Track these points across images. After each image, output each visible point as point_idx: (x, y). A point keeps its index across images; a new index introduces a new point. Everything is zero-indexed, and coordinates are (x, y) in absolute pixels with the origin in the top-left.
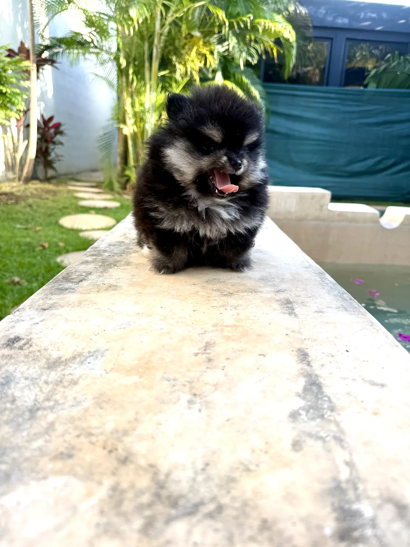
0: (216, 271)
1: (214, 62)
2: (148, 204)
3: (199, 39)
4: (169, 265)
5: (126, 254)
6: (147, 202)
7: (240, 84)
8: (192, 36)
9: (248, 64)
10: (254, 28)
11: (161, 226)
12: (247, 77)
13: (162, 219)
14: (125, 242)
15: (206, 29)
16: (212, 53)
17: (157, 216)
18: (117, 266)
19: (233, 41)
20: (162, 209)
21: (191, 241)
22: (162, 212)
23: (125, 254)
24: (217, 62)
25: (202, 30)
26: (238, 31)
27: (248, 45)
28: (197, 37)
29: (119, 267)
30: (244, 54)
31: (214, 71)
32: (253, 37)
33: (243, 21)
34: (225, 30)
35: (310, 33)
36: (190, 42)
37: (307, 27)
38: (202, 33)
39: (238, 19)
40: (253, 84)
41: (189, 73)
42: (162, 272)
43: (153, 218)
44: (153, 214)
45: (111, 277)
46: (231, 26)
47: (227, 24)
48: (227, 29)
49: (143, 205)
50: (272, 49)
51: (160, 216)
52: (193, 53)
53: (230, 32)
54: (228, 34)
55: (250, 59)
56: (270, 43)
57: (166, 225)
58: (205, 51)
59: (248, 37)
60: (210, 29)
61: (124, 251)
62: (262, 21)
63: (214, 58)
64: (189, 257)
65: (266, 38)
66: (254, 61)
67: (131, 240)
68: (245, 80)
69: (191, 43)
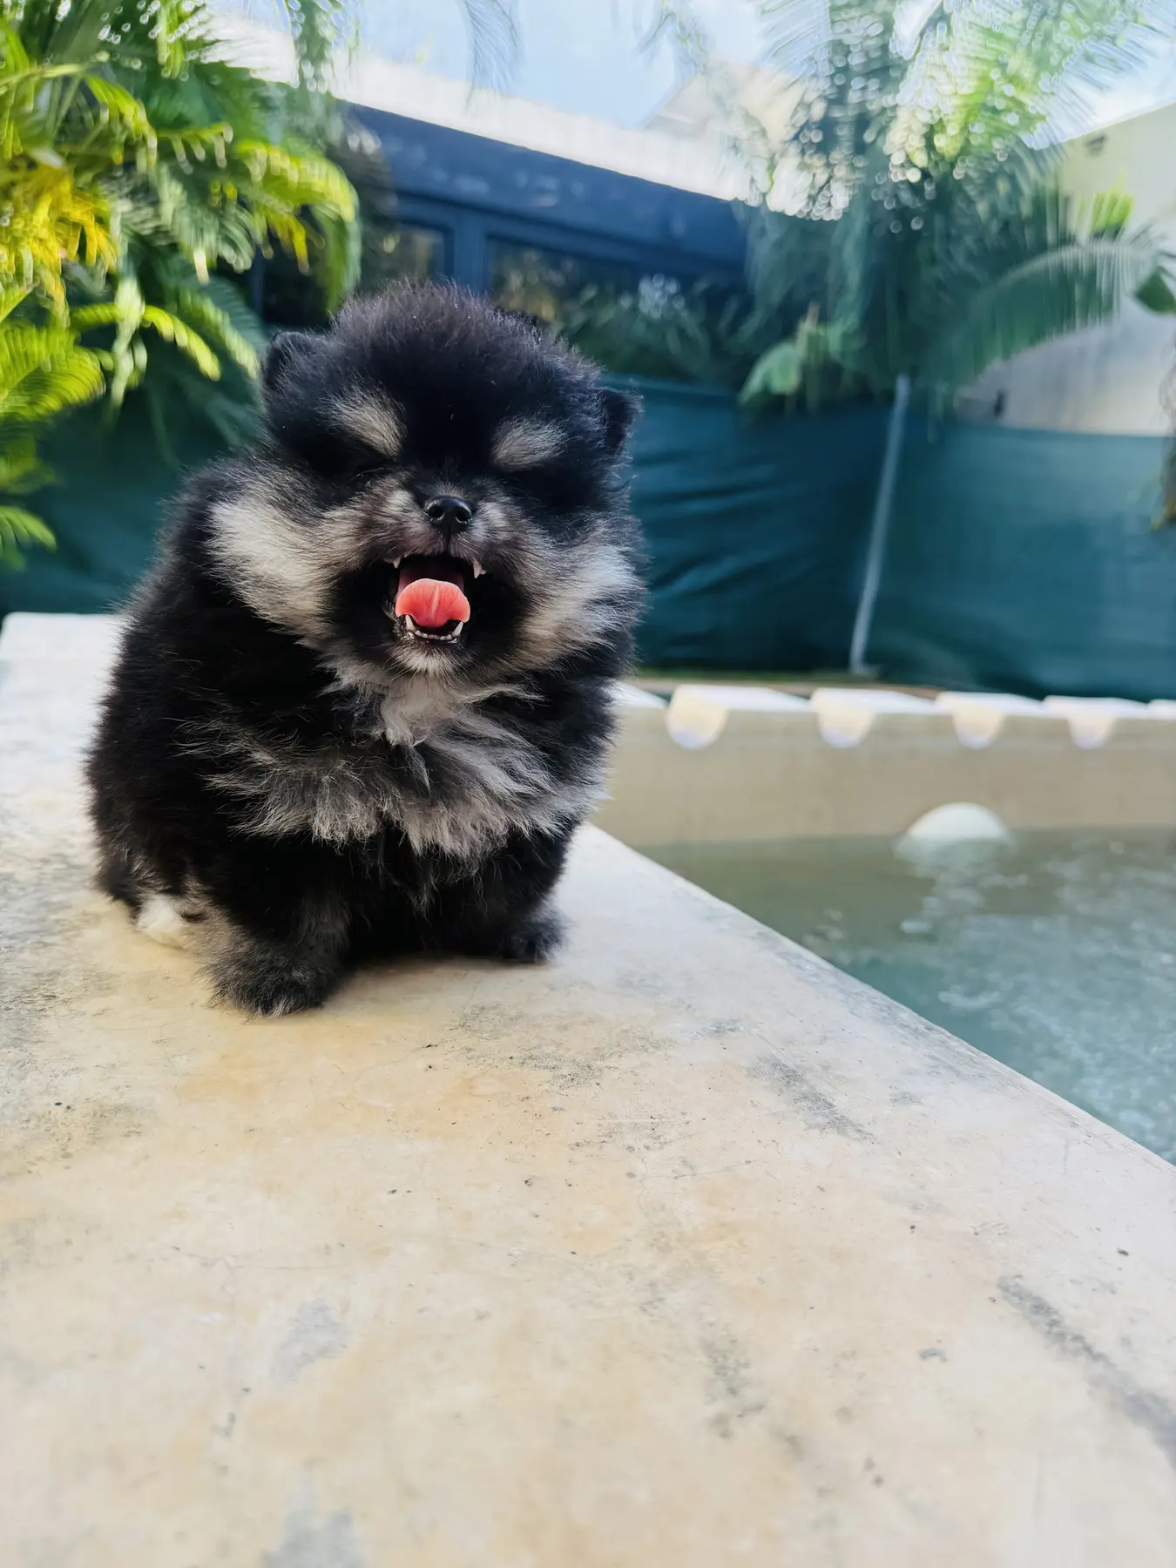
0: (459, 971)
1: (111, 249)
2: (194, 744)
3: (58, 177)
4: (297, 974)
5: (60, 932)
6: (193, 737)
7: (196, 324)
8: (32, 165)
9: (221, 269)
10: (237, 168)
11: (254, 825)
12: (219, 304)
13: (258, 799)
14: (18, 877)
15: (82, 149)
16: (101, 221)
17: (238, 789)
18: (65, 1001)
19: (172, 194)
20: (261, 757)
21: (374, 870)
22: (258, 772)
23: (53, 934)
24: (122, 250)
25: (66, 149)
26: (188, 169)
27: (220, 212)
28: (50, 168)
29: (73, 1006)
30: (211, 238)
31: (112, 280)
32: (231, 192)
33: (203, 143)
34: (147, 160)
35: (391, 204)
36: (26, 180)
37: (380, 189)
38: (69, 158)
39: (188, 133)
40: (237, 325)
41: (28, 272)
42: (279, 1009)
43: (223, 797)
44: (219, 781)
45: (73, 1065)
46: (166, 152)
47: (153, 143)
48: (154, 157)
49: (176, 749)
50: (291, 233)
51: (250, 789)
52: (42, 213)
53: (165, 169)
54: (159, 175)
55: (228, 253)
56: (283, 213)
57: (277, 820)
58: (79, 213)
59: (215, 190)
60: (96, 150)
61: (43, 920)
62: (261, 151)
63: (109, 240)
64: (354, 930)
65: (271, 200)
66: (242, 261)
67: (38, 865)
68: (213, 313)
69: (29, 186)
